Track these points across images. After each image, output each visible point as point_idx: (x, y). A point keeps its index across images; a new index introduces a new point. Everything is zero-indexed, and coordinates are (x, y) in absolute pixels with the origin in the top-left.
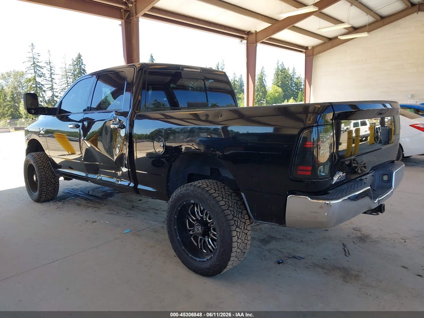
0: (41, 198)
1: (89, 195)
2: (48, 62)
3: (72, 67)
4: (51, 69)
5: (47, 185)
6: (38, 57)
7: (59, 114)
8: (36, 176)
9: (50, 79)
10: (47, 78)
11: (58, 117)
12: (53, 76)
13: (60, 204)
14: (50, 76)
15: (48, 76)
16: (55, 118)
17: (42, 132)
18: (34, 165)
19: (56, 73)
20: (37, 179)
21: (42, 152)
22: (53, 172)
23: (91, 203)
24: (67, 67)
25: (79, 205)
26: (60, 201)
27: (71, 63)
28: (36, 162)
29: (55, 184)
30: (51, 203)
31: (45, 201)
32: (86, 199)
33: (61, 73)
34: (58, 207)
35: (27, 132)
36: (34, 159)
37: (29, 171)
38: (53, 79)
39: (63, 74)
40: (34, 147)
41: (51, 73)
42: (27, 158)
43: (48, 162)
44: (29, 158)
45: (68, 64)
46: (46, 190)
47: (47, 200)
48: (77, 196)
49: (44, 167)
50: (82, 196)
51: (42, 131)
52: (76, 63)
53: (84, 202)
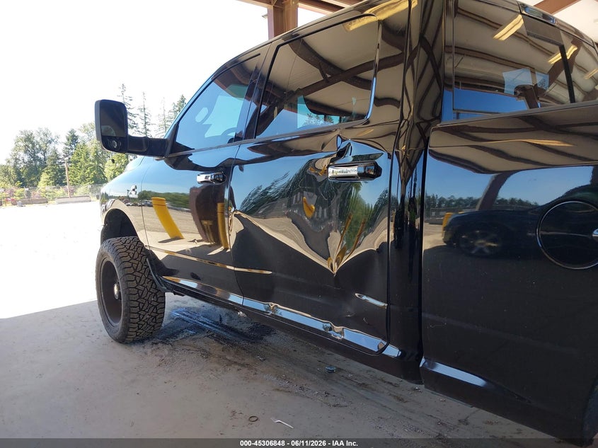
0: (126, 336)
1: (222, 325)
2: (142, 107)
3: (172, 114)
4: (146, 118)
5: (141, 310)
6: (130, 102)
7: (171, 152)
8: (119, 288)
9: (144, 131)
10: (140, 130)
11: (169, 162)
12: (148, 127)
13: (165, 350)
14: (143, 127)
15: (141, 126)
16: (162, 163)
17: (133, 195)
18: (114, 264)
19: (152, 122)
20: (119, 293)
21: (131, 238)
22: (154, 282)
23: (232, 351)
24: (167, 114)
25: (206, 354)
26: (165, 341)
27: (171, 108)
28: (119, 258)
29: (156, 307)
30: (148, 348)
31: (134, 342)
32: (219, 339)
33: (158, 122)
34: (163, 362)
35: (106, 197)
36: (116, 252)
37: (106, 275)
38: (148, 130)
39: (161, 123)
40: (117, 226)
41: (146, 123)
42: (101, 249)
43: (143, 260)
44: (105, 250)
45: (167, 110)
46: (138, 320)
47: (140, 341)
48: (198, 329)
49: (135, 270)
50: (210, 331)
51: (133, 193)
52: (177, 109)
53: (215, 347)
